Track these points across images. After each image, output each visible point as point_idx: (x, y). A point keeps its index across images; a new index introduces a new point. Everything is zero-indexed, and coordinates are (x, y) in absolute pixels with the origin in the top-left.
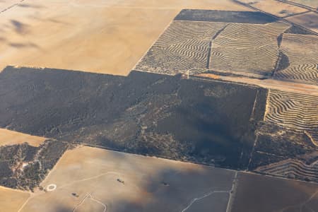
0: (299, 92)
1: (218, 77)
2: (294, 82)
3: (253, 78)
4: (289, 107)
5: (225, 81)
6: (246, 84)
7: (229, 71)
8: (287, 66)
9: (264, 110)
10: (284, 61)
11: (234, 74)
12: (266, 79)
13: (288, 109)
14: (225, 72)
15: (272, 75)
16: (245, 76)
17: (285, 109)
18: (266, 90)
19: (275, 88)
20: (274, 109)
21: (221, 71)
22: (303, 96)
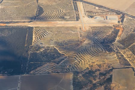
0: (49, 26)
1: (5, 25)
2: (47, 21)
3: (24, 22)
4: (45, 35)
5: (9, 26)
6: (21, 26)
7: (11, 20)
8: (43, 13)
9: (32, 39)
10: (40, 10)
11: (14, 22)
12: (32, 21)
13: (45, 36)
14: (8, 21)
15: (35, 19)
16: (20, 22)
17: (43, 36)
18: (32, 28)
19: (37, 26)
20: (38, 37)
21: (6, 21)
22: (52, 28)
